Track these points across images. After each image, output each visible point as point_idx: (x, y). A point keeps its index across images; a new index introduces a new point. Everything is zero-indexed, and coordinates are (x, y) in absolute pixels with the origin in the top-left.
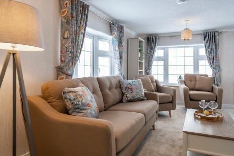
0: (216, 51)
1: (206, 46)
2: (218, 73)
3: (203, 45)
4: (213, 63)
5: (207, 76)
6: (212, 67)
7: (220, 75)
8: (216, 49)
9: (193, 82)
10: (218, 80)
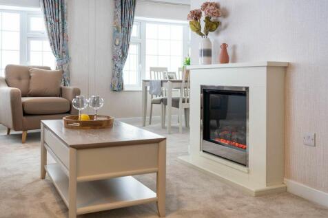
0: (63, 25)
1: (45, 13)
2: (66, 66)
3: (40, 10)
4: (58, 45)
5: (49, 69)
6: (55, 54)
7: (68, 69)
8: (63, 20)
9: (24, 82)
10: (66, 78)
